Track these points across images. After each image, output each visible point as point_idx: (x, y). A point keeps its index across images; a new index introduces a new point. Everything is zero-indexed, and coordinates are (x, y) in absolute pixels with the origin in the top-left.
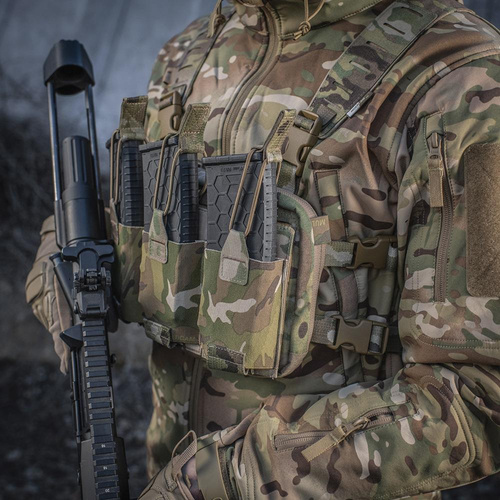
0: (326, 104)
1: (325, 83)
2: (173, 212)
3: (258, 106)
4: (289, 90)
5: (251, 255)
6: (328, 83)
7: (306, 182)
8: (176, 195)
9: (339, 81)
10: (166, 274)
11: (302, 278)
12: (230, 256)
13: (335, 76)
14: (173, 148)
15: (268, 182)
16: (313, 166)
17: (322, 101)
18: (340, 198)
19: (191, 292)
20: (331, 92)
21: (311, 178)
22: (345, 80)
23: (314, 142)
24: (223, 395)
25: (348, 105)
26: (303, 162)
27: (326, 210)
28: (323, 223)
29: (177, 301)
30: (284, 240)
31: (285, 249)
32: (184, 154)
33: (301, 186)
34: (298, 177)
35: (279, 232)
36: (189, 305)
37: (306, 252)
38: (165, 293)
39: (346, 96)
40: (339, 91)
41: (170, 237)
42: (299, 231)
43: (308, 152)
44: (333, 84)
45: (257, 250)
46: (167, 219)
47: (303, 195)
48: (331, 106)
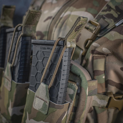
0: (104, 18)
1: (105, 8)
2: (16, 66)
4: (85, 9)
5: (51, 99)
6: (106, 8)
7: (87, 60)
8: (18, 58)
9: (113, 7)
11: (78, 113)
12: (40, 97)
13: (111, 5)
14: (19, 32)
15: (66, 59)
17: (102, 17)
20: (108, 12)
21: (90, 58)
23: (94, 39)
25: (116, 20)
26: (87, 48)
27: (96, 77)
28: (94, 84)
30: (71, 91)
31: (71, 97)
33: (84, 62)
34: (83, 56)
35: (67, 87)
37: (82, 99)
39: (116, 15)
40: (112, 12)
41: (13, 78)
42: (80, 87)
43: (91, 44)
44: (109, 8)
45: (54, 97)
46: (13, 69)
47: (85, 67)
48: (107, 19)
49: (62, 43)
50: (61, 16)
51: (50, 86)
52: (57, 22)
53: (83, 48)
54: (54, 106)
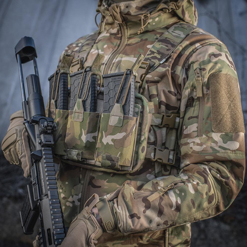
0: (150, 60)
1: (149, 52)
2: (86, 100)
3: (120, 62)
4: (133, 56)
5: (124, 114)
6: (150, 53)
7: (144, 89)
8: (89, 92)
9: (156, 51)
10: (82, 126)
11: (143, 127)
12: (115, 114)
13: (153, 50)
14: (88, 73)
15: (133, 83)
16: (147, 82)
17: (148, 59)
18: (158, 95)
19: (93, 134)
20: (152, 55)
21: (146, 87)
22: (157, 51)
23: (147, 73)
24: (100, 187)
25: (160, 60)
26: (143, 81)
27: (152, 100)
28: (152, 104)
29: (87, 138)
30: (137, 110)
31: (137, 113)
32: (93, 74)
33: (141, 90)
34: (140, 87)
35: (135, 107)
36: (92, 140)
37: (145, 115)
38: (81, 135)
39: (159, 57)
40: (155, 55)
41: (85, 110)
42: (143, 107)
43: (145, 77)
44: (153, 53)
46: (84, 102)
47: (142, 94)
48: (152, 60)
49: (129, 72)
50: (113, 62)
51: (123, 104)
52: (111, 67)
53: (139, 81)
54: (128, 118)
